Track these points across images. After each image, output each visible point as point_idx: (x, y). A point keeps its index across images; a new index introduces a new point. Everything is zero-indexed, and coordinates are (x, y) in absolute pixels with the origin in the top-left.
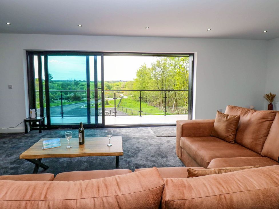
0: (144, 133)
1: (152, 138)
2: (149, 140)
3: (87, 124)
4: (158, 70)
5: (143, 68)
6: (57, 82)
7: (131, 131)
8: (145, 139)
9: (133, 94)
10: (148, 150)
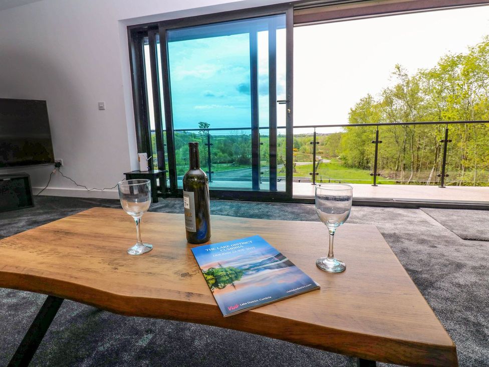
0: (411, 223)
1: (448, 242)
2: (439, 246)
3: (252, 190)
4: (399, 104)
5: (364, 105)
6: (218, 139)
7: (364, 216)
8: (422, 242)
9: (341, 154)
10: (459, 286)
